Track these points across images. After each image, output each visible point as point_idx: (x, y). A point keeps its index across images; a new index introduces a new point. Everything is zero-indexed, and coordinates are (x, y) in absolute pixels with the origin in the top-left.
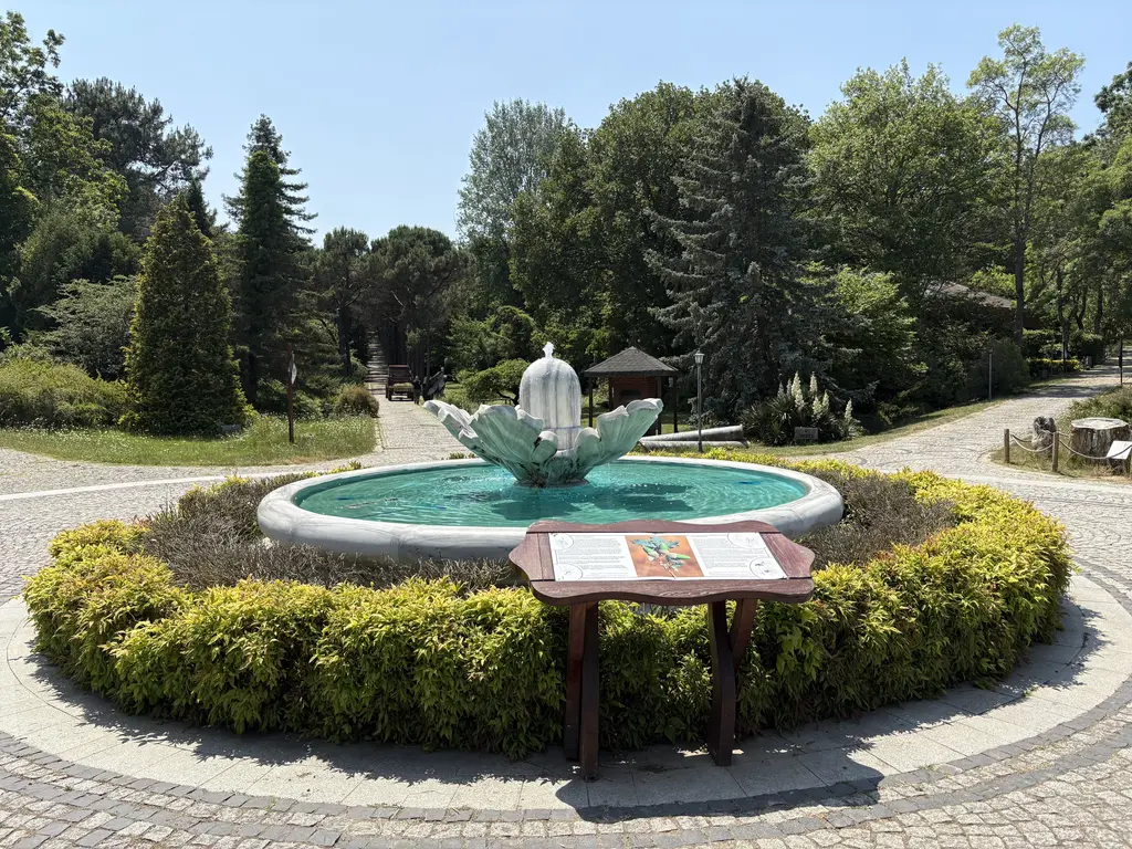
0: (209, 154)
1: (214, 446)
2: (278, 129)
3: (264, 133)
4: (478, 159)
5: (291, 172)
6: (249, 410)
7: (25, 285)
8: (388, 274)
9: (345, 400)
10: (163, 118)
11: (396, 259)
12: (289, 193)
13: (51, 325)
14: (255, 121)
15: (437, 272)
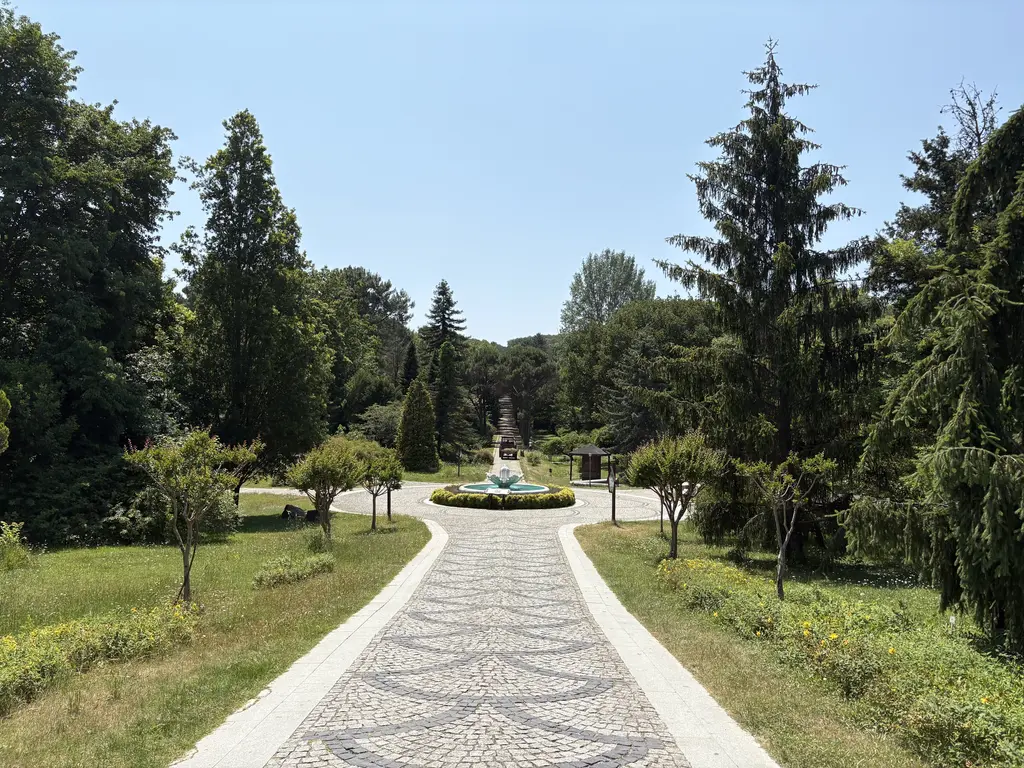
0: (413, 305)
1: (434, 476)
2: (451, 287)
3: (443, 290)
4: (575, 289)
5: (457, 312)
6: (440, 462)
7: (349, 402)
8: (509, 377)
9: (479, 457)
10: (391, 289)
11: (513, 368)
12: (456, 325)
13: (363, 422)
14: (438, 283)
15: (537, 376)
